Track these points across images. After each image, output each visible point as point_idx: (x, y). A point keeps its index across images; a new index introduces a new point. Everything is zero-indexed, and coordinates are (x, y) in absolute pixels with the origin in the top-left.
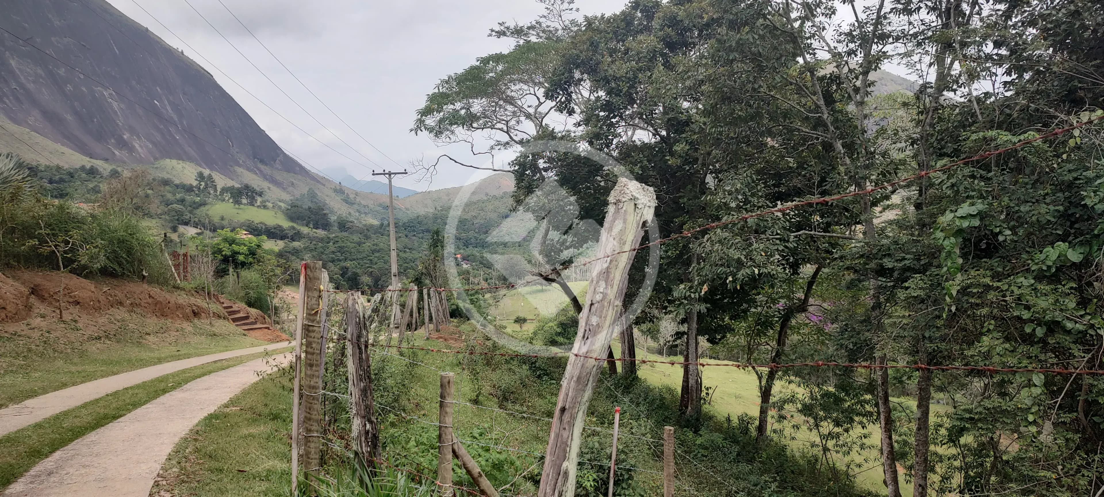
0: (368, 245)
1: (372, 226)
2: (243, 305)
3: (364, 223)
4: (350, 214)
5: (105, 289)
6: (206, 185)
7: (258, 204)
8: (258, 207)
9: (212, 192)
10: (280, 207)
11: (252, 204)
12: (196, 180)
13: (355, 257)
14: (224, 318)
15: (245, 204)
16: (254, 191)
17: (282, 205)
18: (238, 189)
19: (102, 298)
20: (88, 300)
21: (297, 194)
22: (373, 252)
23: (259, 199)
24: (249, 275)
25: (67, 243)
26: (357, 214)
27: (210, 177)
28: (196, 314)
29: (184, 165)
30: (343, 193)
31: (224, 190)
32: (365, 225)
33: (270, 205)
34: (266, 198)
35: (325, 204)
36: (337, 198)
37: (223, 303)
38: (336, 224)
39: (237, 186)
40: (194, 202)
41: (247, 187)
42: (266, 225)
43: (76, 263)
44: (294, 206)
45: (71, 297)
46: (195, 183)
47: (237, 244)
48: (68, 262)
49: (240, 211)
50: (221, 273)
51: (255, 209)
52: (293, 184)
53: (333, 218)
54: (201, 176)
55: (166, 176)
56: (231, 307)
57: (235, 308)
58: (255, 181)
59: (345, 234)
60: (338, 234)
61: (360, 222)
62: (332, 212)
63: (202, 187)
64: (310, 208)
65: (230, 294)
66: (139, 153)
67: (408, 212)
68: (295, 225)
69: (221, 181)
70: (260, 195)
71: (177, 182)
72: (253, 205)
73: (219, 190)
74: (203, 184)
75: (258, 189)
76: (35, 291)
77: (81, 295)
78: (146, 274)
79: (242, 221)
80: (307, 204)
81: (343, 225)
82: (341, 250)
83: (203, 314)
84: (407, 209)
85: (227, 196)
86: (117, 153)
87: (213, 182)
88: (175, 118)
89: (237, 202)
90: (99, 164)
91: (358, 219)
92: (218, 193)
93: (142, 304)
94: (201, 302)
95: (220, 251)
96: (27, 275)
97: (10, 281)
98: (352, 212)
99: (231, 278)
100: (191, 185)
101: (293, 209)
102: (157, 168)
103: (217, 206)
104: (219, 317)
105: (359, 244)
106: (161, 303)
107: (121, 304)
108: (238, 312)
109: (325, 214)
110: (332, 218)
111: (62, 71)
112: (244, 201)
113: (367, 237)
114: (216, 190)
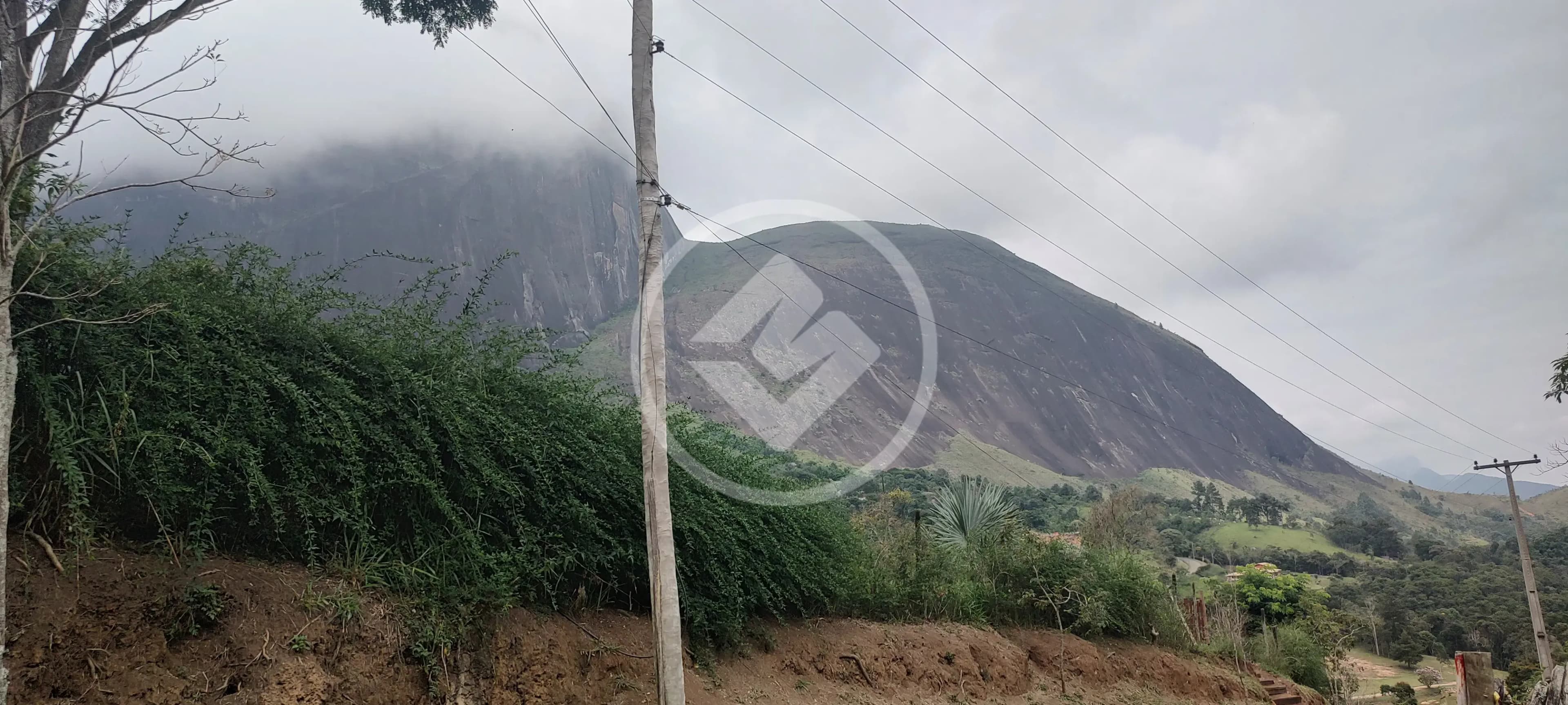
0: (1472, 582)
1: (1477, 549)
2: (1290, 681)
3: (1461, 544)
4: (1434, 530)
5: (1110, 654)
6: (1208, 498)
7: (1284, 521)
8: (1284, 526)
9: (1216, 508)
10: (1317, 525)
11: (1274, 523)
12: (1194, 493)
13: (1452, 601)
14: (1265, 700)
15: (1264, 524)
16: (1275, 504)
17: (1320, 521)
18: (1252, 502)
19: (1107, 666)
20: (1091, 668)
21: (1343, 504)
22: (1485, 592)
23: (1285, 515)
24: (1291, 632)
25: (1065, 593)
26: (1447, 530)
27: (1212, 487)
28: (1225, 692)
29: (1175, 473)
30: (1418, 497)
31: (1233, 505)
32: (1464, 548)
33: (1301, 522)
34: (1294, 512)
35: (1389, 517)
36: (1408, 505)
37: (1259, 676)
38: (1412, 548)
39: (1250, 497)
40: (1194, 525)
41: (1265, 498)
42: (1299, 553)
43: (1078, 621)
44: (1339, 522)
45: (1072, 664)
46: (1192, 498)
47: (1267, 586)
48: (1068, 620)
49: (1257, 534)
50: (1251, 629)
51: (1281, 529)
52: (1333, 488)
53: (1406, 538)
54: (1199, 487)
55: (1155, 491)
56: (1272, 683)
57: (1278, 684)
58: (1276, 489)
59: (1430, 563)
60: (1417, 563)
61: (1454, 544)
62: (1403, 528)
63: (1201, 502)
64: (1365, 524)
65: (1268, 662)
66: (1118, 463)
67: (1543, 523)
68: (1344, 552)
69: (1228, 492)
70: (1286, 508)
71: (1169, 498)
72: (1277, 524)
73: (1226, 505)
74: (1203, 497)
75: (1281, 500)
76: (1033, 655)
77: (1083, 661)
78: (1157, 634)
79: (1263, 548)
80: (1359, 518)
81: (1424, 549)
82: (1427, 589)
83: (1234, 692)
84: (1540, 518)
85: (1238, 513)
86: (1092, 465)
87: (1217, 494)
88: (1158, 411)
89: (1253, 521)
90: (1074, 482)
91: (1449, 538)
92: (1226, 509)
93: (1156, 675)
94: (1230, 674)
95: (1243, 597)
96: (1022, 634)
97: (1007, 642)
98: (1438, 528)
99: (1266, 637)
100: (1187, 500)
101: (1338, 526)
102: (1142, 480)
103: (1226, 528)
104: (1258, 697)
105: (1458, 579)
106: (1179, 674)
107: (1129, 674)
108: (1284, 690)
109: (1391, 532)
110: (1404, 538)
111: (1026, 374)
112: (1263, 519)
113: (1470, 567)
114: (1221, 505)
